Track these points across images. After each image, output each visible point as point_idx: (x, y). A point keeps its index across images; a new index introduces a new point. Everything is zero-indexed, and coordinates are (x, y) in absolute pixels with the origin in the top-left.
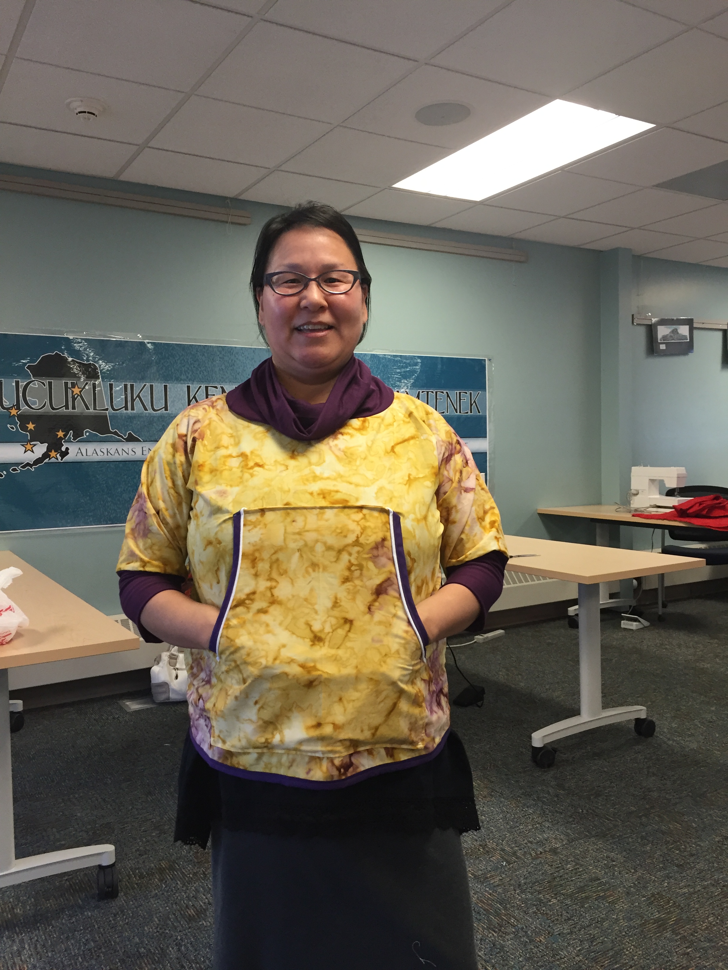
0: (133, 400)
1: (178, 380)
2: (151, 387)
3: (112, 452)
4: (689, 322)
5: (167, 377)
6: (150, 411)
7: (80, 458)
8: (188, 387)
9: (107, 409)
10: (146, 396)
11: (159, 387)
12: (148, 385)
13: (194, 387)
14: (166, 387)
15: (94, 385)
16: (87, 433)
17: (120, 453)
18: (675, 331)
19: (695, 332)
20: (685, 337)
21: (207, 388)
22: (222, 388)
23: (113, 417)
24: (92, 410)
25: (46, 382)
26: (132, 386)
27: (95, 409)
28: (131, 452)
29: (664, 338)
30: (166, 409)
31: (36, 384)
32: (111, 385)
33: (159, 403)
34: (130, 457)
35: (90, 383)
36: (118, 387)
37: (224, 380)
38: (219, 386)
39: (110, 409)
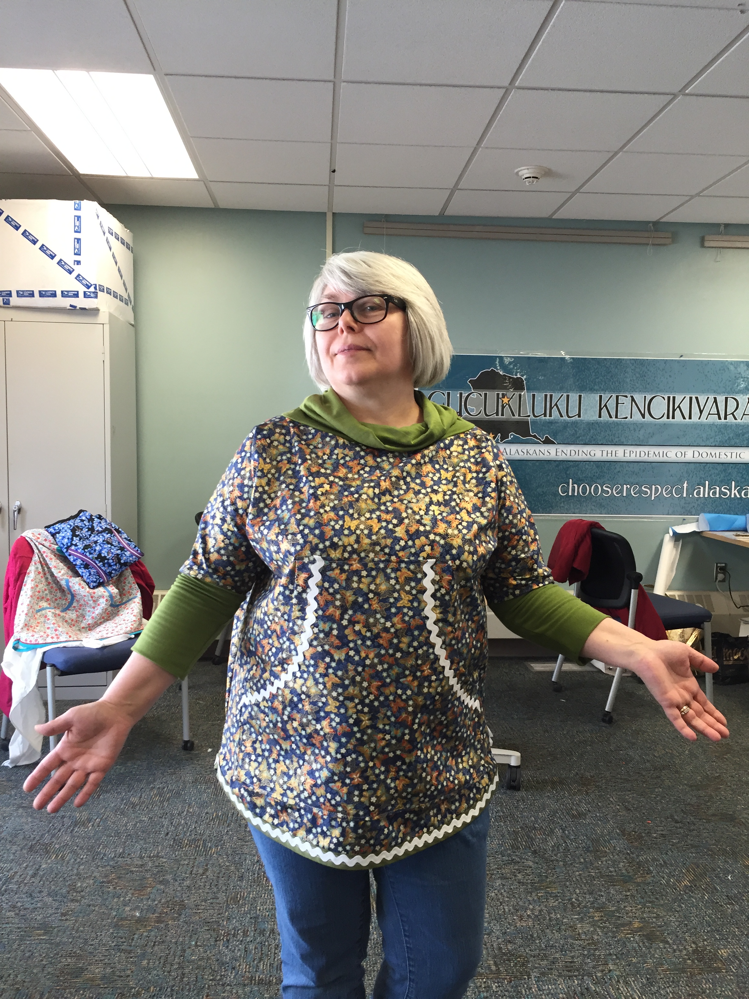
0: (551, 408)
1: (592, 390)
2: (568, 396)
3: (531, 452)
5: (582, 388)
6: (565, 418)
8: (601, 397)
9: (529, 416)
10: (562, 405)
11: (574, 397)
12: (565, 395)
13: (605, 397)
14: (580, 396)
15: (520, 396)
16: (511, 436)
17: (538, 454)
21: (617, 397)
22: (632, 397)
23: (534, 422)
24: (517, 416)
25: (483, 394)
26: (551, 396)
27: (519, 416)
28: (546, 453)
30: (579, 415)
31: (474, 396)
32: (534, 395)
33: (574, 411)
34: (546, 457)
35: (517, 394)
36: (540, 397)
37: (634, 390)
38: (629, 396)
39: (532, 416)
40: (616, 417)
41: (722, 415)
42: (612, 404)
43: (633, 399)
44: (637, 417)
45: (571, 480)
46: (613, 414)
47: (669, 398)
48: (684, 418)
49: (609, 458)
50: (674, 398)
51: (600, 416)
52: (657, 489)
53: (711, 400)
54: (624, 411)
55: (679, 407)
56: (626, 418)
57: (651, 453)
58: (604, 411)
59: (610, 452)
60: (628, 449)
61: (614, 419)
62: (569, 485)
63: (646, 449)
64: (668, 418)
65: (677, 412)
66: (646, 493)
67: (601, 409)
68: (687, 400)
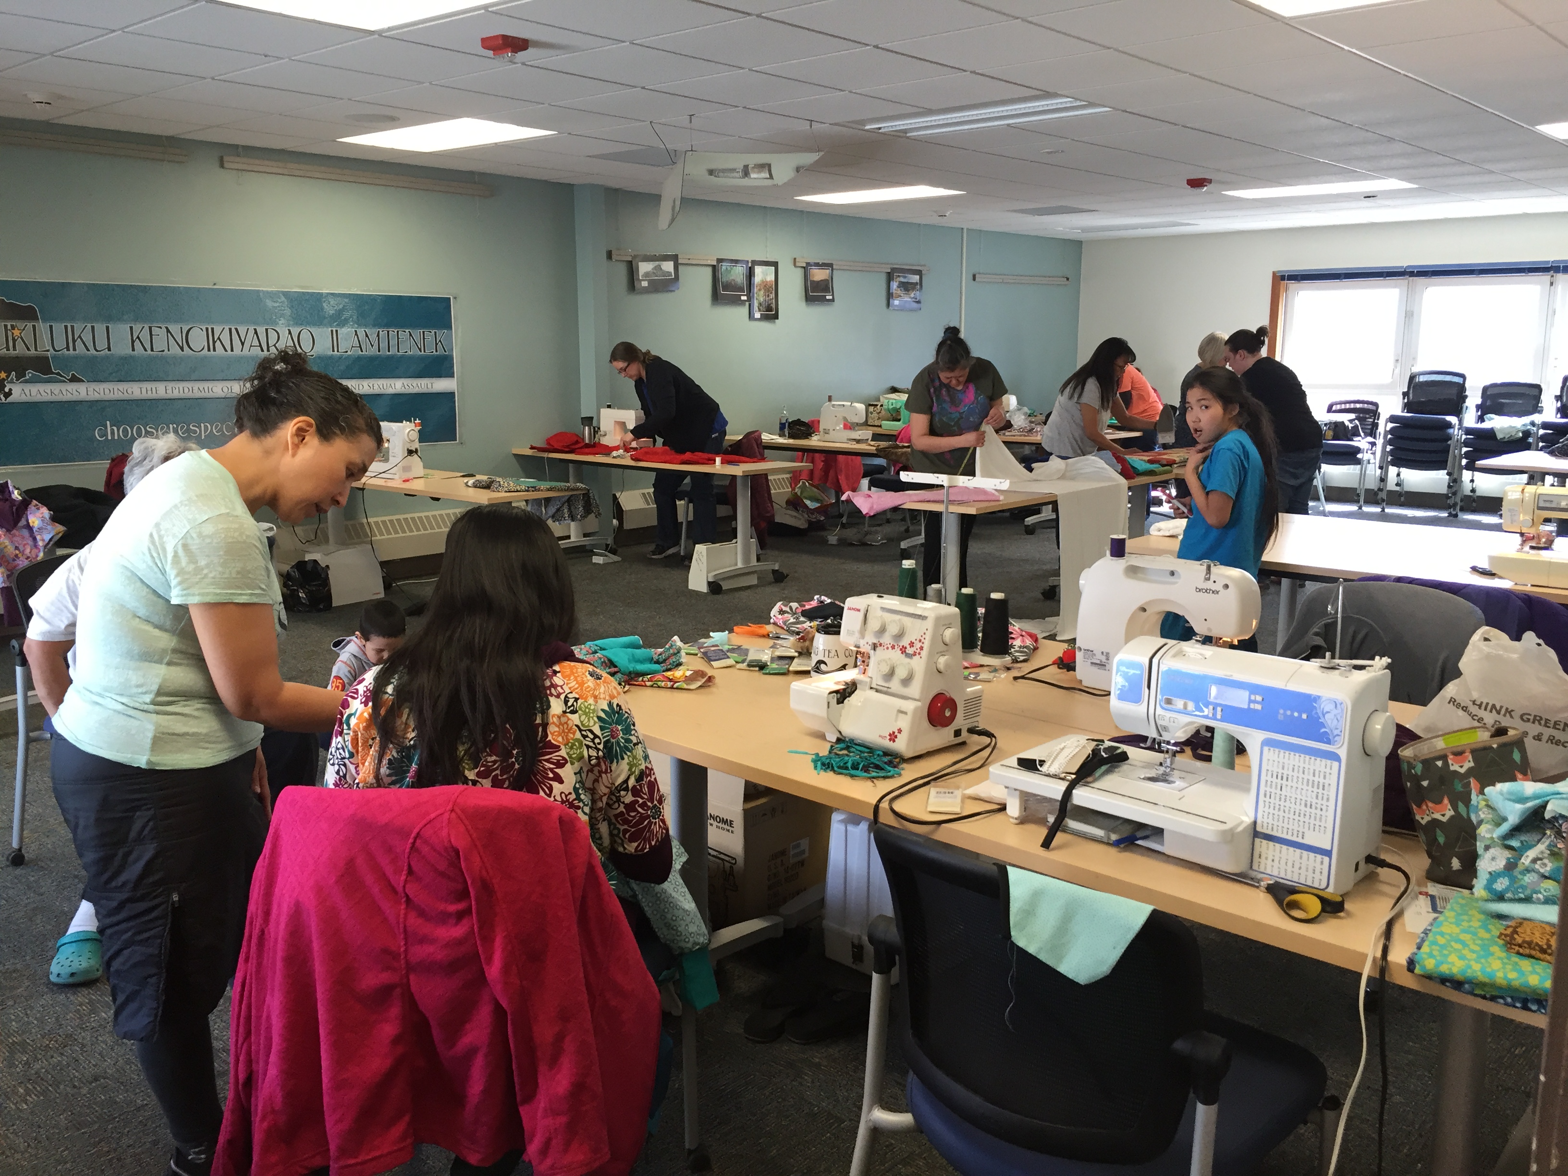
0: (74, 341)
2: (93, 327)
3: (56, 392)
4: (675, 258)
5: (109, 318)
6: (93, 352)
7: (24, 399)
8: (131, 328)
9: (48, 351)
10: (87, 337)
11: (100, 328)
12: (89, 325)
13: (137, 328)
14: (107, 328)
15: (34, 326)
16: (29, 374)
17: (64, 393)
18: (659, 268)
19: (680, 268)
20: (669, 274)
21: (150, 328)
22: (167, 328)
23: (55, 358)
24: (33, 352)
26: (72, 327)
27: (36, 350)
28: (75, 393)
29: (647, 274)
30: (109, 349)
32: (51, 327)
33: (102, 344)
34: (75, 397)
35: (30, 325)
36: (59, 328)
37: (167, 320)
38: (163, 327)
39: (51, 349)
40: (152, 350)
41: (265, 348)
42: (145, 336)
43: (168, 331)
44: (175, 350)
45: (108, 423)
46: (148, 347)
47: (207, 329)
48: (226, 351)
49: (150, 395)
50: (213, 329)
51: (133, 350)
52: (206, 427)
53: (251, 332)
54: (160, 343)
55: (219, 338)
56: (163, 351)
57: (195, 389)
58: (137, 344)
59: (149, 389)
60: (170, 385)
61: (149, 352)
62: (106, 428)
63: (189, 385)
64: (209, 350)
65: (218, 344)
66: (195, 432)
67: (133, 342)
68: (227, 331)
